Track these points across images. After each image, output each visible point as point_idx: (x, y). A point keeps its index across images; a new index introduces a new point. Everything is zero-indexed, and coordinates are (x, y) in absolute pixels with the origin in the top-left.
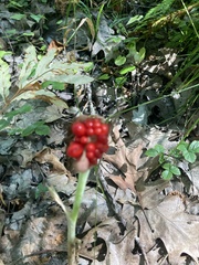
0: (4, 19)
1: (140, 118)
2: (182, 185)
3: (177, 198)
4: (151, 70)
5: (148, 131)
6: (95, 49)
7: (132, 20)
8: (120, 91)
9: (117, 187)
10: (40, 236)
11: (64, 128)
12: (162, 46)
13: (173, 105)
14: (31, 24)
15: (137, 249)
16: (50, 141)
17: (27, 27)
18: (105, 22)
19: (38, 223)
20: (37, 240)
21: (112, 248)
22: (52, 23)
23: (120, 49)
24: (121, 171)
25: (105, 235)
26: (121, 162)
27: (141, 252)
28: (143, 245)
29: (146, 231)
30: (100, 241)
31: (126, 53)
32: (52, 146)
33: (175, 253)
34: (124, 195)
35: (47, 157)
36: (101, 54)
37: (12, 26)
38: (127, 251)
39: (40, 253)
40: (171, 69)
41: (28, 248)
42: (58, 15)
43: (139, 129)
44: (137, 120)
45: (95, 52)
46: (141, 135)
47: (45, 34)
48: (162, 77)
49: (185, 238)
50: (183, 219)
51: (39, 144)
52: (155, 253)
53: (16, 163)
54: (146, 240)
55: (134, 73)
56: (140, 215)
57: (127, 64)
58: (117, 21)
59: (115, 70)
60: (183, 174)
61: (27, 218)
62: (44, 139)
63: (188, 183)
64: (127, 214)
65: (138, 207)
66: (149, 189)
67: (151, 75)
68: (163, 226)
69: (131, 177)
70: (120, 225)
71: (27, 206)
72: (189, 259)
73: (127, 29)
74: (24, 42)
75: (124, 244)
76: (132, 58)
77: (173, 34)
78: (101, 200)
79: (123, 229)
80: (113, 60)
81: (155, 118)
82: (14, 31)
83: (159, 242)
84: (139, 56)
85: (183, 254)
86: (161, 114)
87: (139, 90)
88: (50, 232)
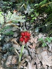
0: (2, 3)
1: (37, 31)
2: (47, 48)
3: (46, 51)
4: (40, 18)
5: (39, 34)
6: (26, 12)
7: (36, 5)
8: (32, 24)
9: (31, 48)
10: (11, 60)
11: (17, 33)
12: (43, 12)
13: (45, 28)
14: (9, 5)
15: (35, 64)
16: (14, 36)
17: (8, 6)
18: (28, 5)
19: (10, 57)
20: (10, 61)
21: (29, 63)
22: (14, 4)
23: (32, 12)
24: (32, 44)
25: (27, 60)
26: (32, 42)
27: (36, 64)
28: (37, 63)
29: (38, 59)
30: (26, 62)
31: (34, 13)
32: (14, 37)
33: (45, 65)
34: (32, 50)
35: (13, 40)
36: (27, 14)
37: (4, 5)
38: (33, 64)
39: (11, 65)
40: (45, 18)
41: (8, 63)
42: (16, 3)
43: (37, 34)
44: (36, 31)
45: (26, 13)
46: (37, 35)
47: (13, 7)
48: (43, 20)
49: (47, 61)
50: (47, 56)
51: (11, 37)
52: (40, 65)
53: (5, 42)
54: (38, 61)
55: (36, 19)
56: (36, 55)
57: (34, 17)
58: (32, 5)
59: (31, 18)
60: (47, 45)
61: (8, 56)
62: (12, 36)
63: (49, 48)
64: (33, 55)
65: (36, 53)
66: (39, 49)
67: (40, 20)
68: (42, 58)
69: (34, 46)
70: (31, 58)
71: (7, 53)
72: (48, 66)
73: (34, 7)
74: (7, 9)
75: (32, 62)
76: (35, 15)
77: (46, 9)
78: (27, 52)
79: (32, 59)
80: (30, 16)
81: (41, 31)
82: (4, 7)
83: (41, 62)
84: (37, 15)
85: (47, 65)
86: (42, 30)
87: (37, 23)
88: (13, 59)
